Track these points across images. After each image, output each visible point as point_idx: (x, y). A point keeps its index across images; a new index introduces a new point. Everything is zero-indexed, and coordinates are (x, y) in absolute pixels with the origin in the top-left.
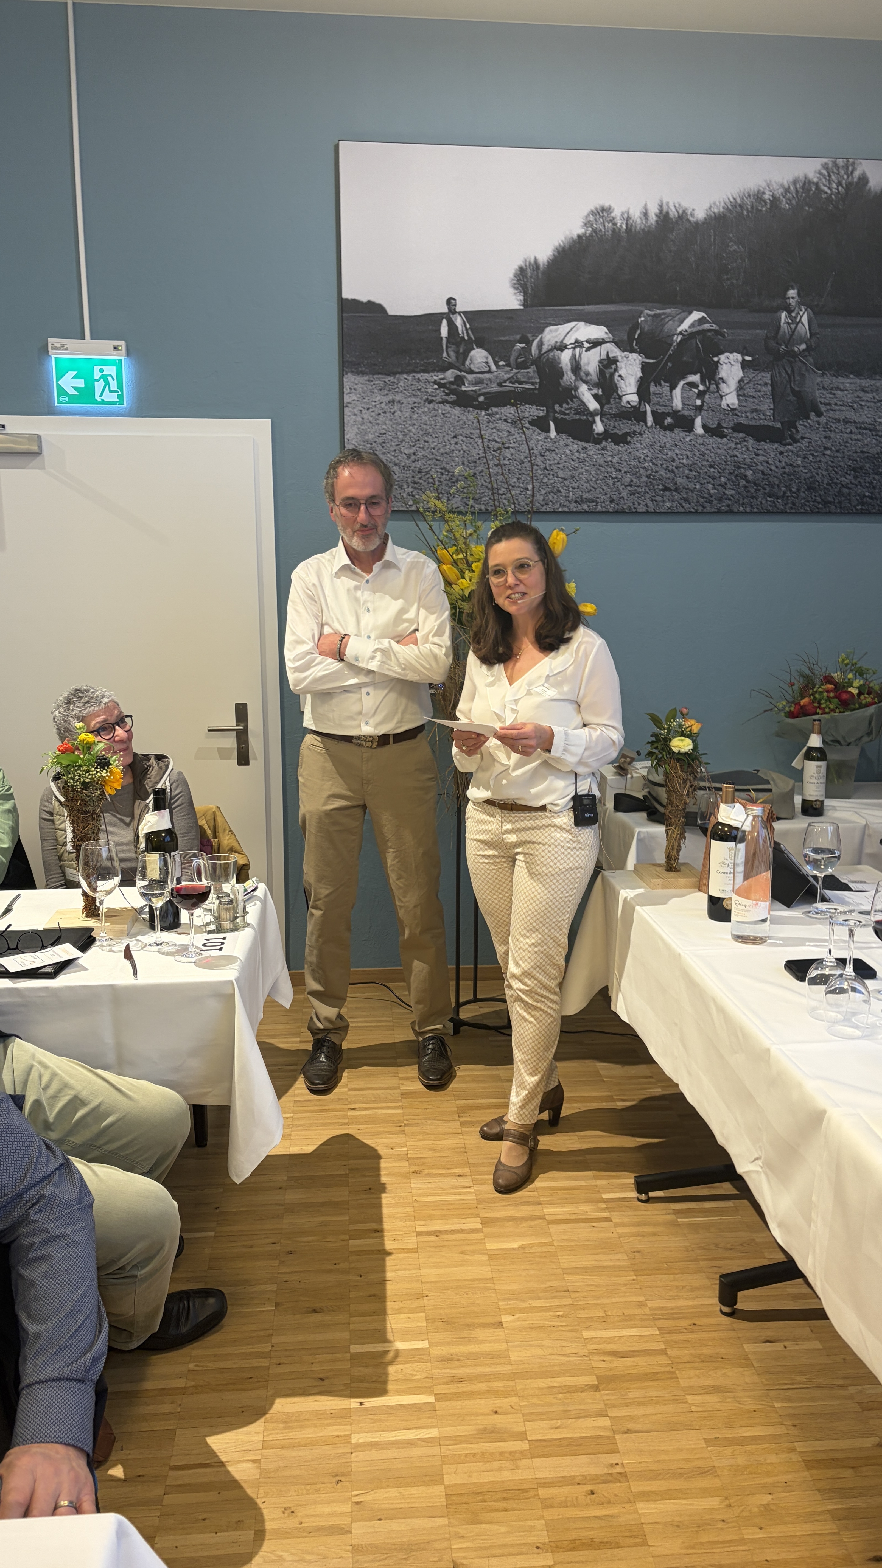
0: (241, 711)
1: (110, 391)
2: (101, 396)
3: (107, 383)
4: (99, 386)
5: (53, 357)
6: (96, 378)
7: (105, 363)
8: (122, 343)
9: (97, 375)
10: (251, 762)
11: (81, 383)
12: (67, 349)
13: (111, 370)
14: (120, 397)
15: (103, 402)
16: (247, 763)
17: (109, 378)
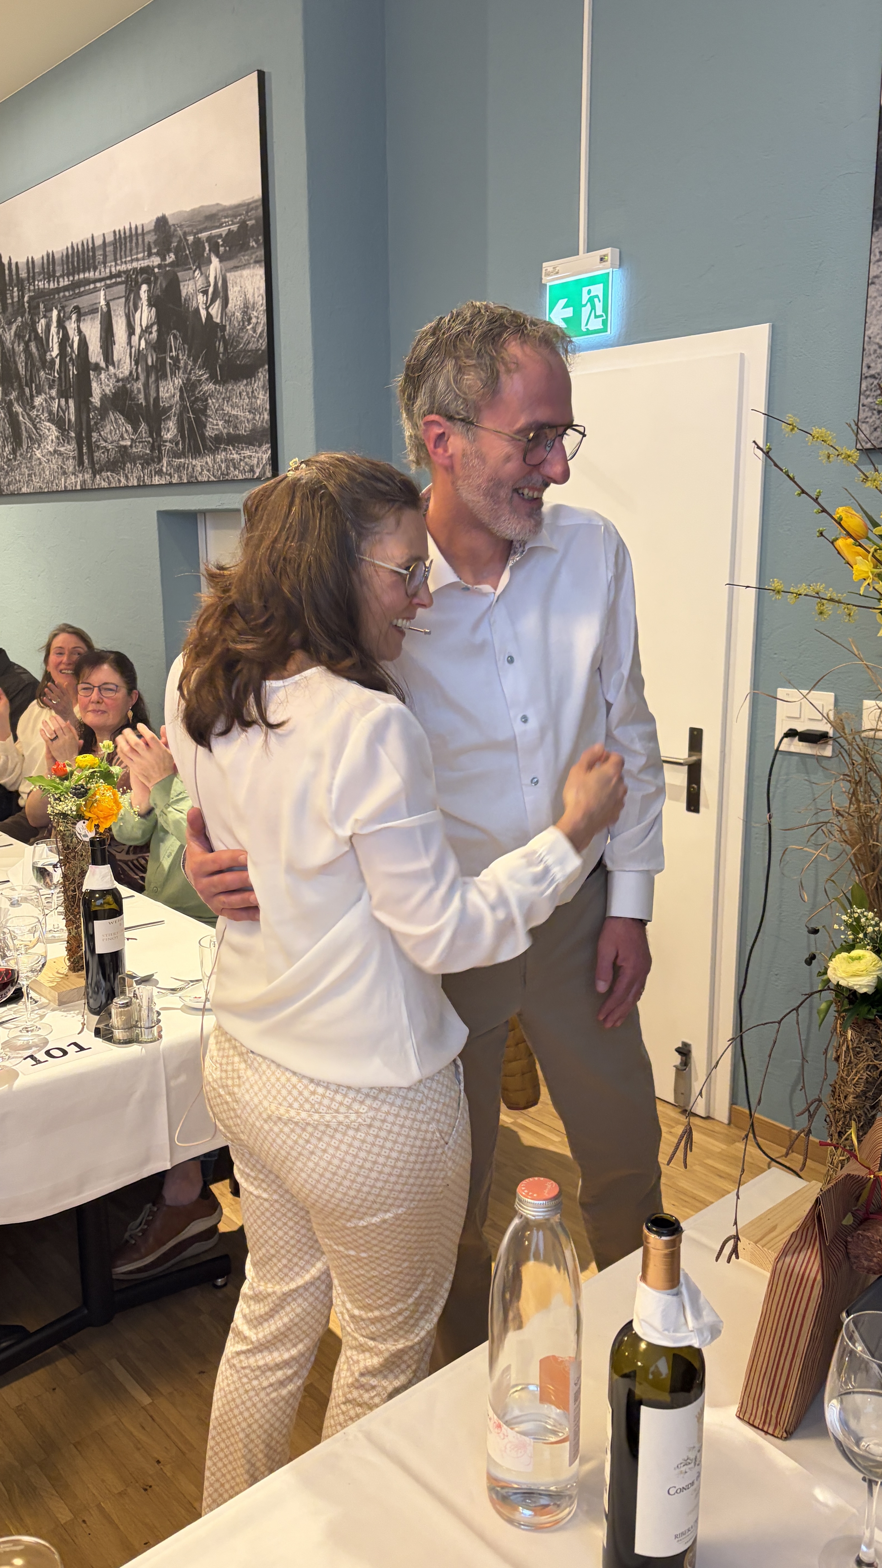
0: (696, 738)
1: (596, 317)
2: (587, 325)
3: (593, 308)
4: (586, 311)
5: (548, 284)
6: (584, 302)
7: (592, 281)
8: (607, 251)
9: (585, 298)
10: (702, 809)
11: (569, 312)
12: (557, 273)
13: (597, 289)
14: (605, 322)
15: (589, 332)
16: (697, 810)
17: (596, 300)
